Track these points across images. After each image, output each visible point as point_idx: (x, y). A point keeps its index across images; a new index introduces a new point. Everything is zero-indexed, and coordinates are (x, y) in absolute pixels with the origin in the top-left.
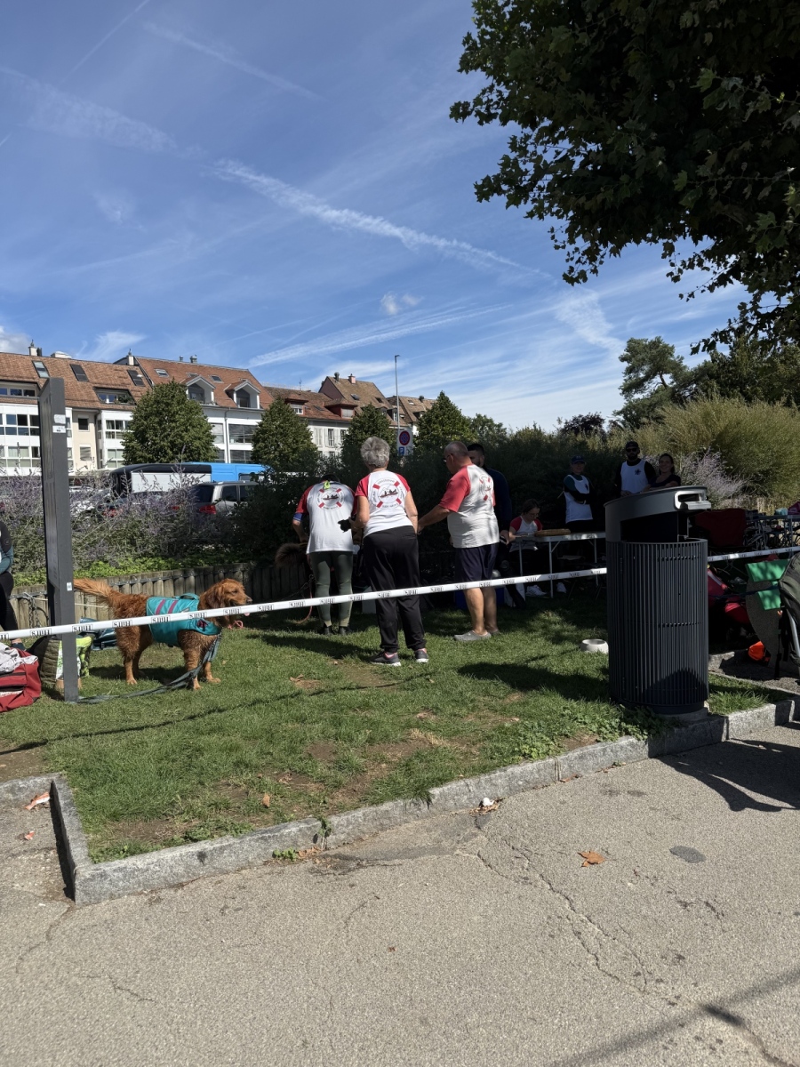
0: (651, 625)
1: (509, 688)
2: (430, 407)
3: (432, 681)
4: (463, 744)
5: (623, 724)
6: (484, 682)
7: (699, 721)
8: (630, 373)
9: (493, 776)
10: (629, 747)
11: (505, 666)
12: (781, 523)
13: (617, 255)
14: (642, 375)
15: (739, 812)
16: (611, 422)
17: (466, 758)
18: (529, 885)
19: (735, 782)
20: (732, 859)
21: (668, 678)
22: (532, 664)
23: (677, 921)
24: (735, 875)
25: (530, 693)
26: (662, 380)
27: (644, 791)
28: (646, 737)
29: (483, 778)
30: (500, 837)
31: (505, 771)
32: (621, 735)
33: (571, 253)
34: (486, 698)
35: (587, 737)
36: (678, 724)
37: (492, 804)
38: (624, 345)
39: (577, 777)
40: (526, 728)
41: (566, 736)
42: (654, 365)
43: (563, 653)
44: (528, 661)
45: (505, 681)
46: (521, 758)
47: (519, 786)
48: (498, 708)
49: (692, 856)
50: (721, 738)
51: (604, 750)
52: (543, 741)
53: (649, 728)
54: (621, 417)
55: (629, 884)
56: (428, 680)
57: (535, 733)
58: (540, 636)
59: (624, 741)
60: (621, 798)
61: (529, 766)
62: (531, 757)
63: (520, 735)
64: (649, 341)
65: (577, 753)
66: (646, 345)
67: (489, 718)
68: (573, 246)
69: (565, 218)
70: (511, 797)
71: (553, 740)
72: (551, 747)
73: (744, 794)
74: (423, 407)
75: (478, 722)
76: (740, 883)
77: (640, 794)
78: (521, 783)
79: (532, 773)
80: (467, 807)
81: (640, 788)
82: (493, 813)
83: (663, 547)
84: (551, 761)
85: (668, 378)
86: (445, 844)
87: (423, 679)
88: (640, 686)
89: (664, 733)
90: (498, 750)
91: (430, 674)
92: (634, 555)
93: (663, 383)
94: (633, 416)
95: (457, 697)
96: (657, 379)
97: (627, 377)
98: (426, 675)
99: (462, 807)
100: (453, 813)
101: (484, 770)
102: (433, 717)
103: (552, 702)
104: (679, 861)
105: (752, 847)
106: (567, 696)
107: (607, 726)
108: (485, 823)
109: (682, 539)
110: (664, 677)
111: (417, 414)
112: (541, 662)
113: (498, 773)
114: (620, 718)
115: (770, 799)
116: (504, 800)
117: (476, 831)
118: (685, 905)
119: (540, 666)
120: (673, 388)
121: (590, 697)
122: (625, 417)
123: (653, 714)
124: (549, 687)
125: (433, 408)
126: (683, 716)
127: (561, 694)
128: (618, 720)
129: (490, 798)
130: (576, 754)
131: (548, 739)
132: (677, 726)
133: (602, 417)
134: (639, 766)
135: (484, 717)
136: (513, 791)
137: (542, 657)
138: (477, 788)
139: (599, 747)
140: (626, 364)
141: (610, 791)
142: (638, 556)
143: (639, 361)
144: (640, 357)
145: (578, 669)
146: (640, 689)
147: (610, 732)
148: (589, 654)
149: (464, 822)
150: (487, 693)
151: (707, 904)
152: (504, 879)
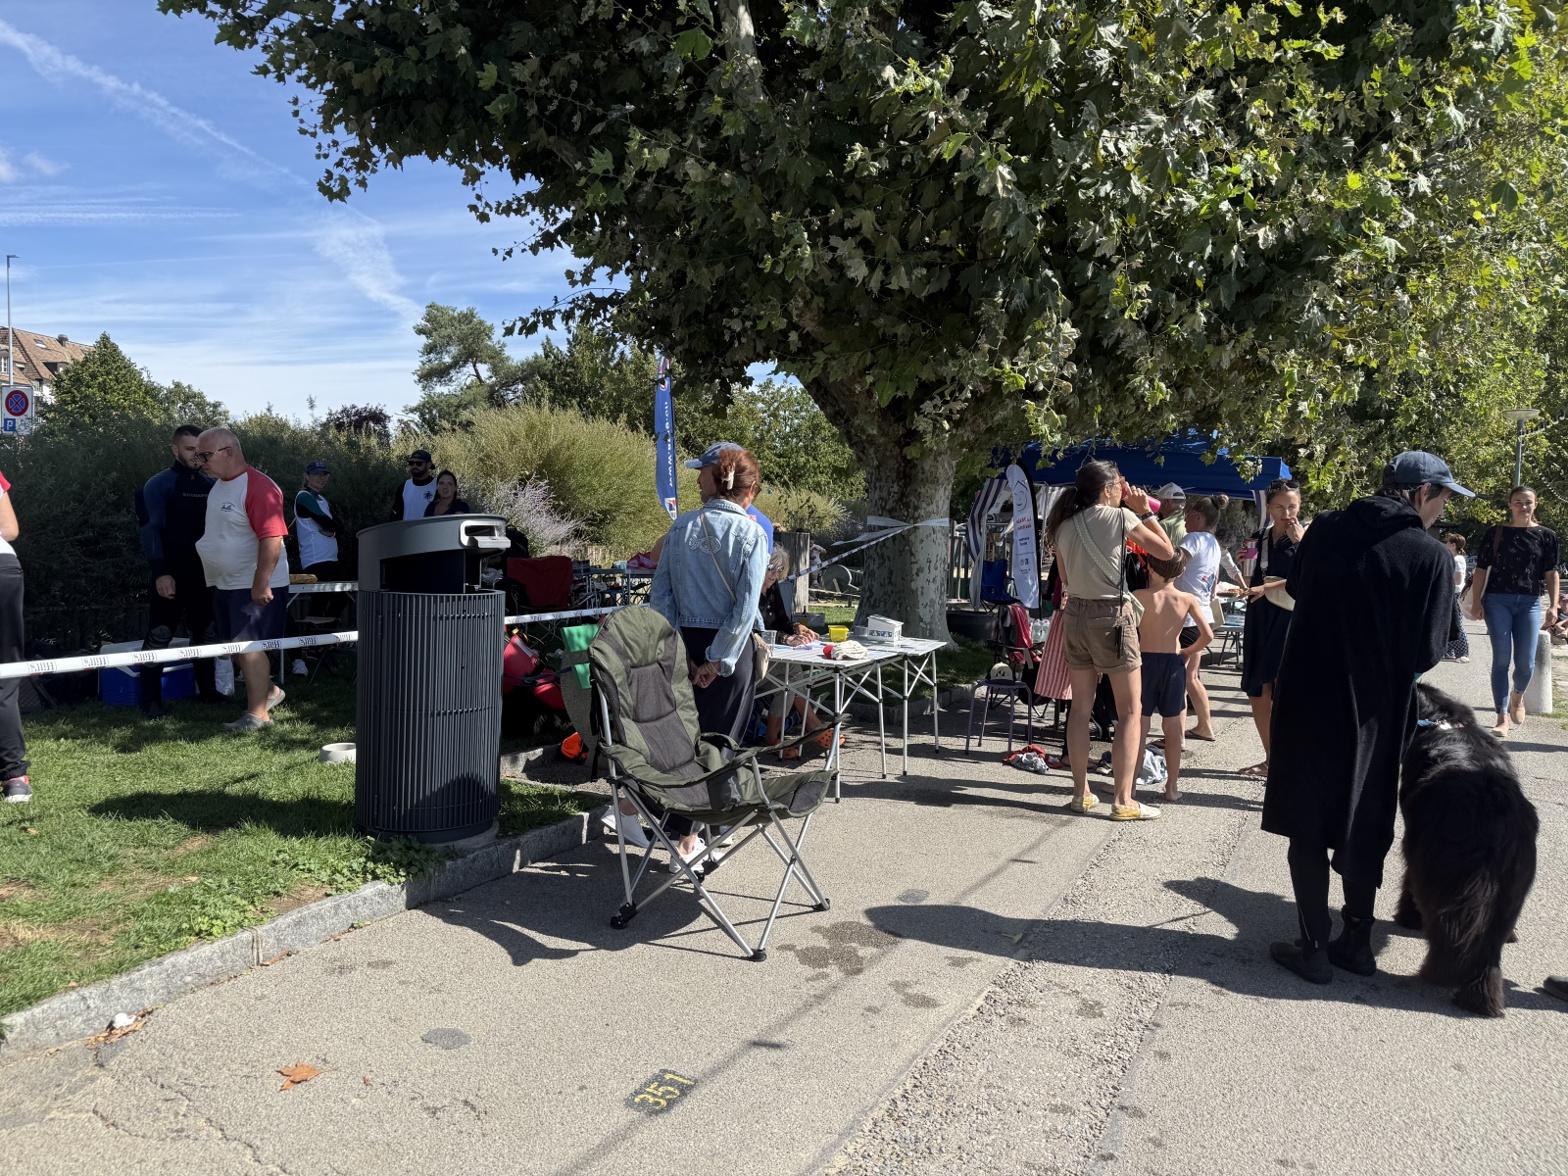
0: (420, 715)
1: (185, 829)
2: (81, 358)
3: (33, 832)
4: (83, 932)
5: (370, 865)
6: (139, 823)
7: (484, 847)
8: (429, 353)
9: (135, 975)
10: (377, 899)
11: (184, 796)
12: (619, 580)
13: (399, 167)
14: (447, 359)
15: (524, 967)
16: (400, 421)
17: (87, 953)
18: (185, 1141)
19: (523, 925)
20: (506, 1032)
21: (441, 790)
22: (235, 789)
23: (419, 1137)
24: (509, 1053)
25: (222, 835)
26: (476, 371)
27: (394, 959)
28: (403, 879)
29: (116, 981)
30: (139, 1073)
31: (160, 964)
32: (365, 881)
33: (324, 146)
34: (141, 850)
35: (310, 891)
36: (452, 855)
37: (131, 1022)
38: (423, 311)
39: (288, 955)
40: (208, 890)
41: (277, 894)
42: (464, 348)
43: (288, 768)
44: (226, 785)
45: (177, 818)
46: (193, 938)
47: (186, 984)
48: (161, 863)
49: (451, 1039)
50: (512, 868)
51: (337, 907)
52: (235, 906)
53: (408, 866)
54: (416, 417)
55: (354, 1101)
56: (25, 829)
57: (222, 895)
58: (253, 744)
59: (370, 889)
60: (356, 975)
61: (206, 950)
62: (211, 934)
63: (195, 903)
64: (458, 311)
65: (293, 916)
66: (454, 318)
67: (142, 882)
68: (329, 137)
69: (318, 89)
70: (170, 1005)
71: (253, 902)
72: (248, 915)
73: (533, 940)
74: (64, 356)
75: (119, 891)
76: (514, 1063)
77: (386, 964)
78: (188, 979)
79: (210, 959)
80: (82, 1035)
81: (387, 956)
82: (131, 1037)
83: (442, 601)
84: (246, 935)
85: (484, 370)
86: (30, 1105)
87: (13, 828)
88: (400, 806)
89: (432, 870)
90: (150, 931)
91: (31, 820)
92: (399, 611)
93: (478, 376)
94: (433, 416)
95: (82, 854)
96: (469, 369)
97: (424, 359)
98: (23, 820)
99: (72, 1036)
100: (52, 1050)
101: (119, 968)
102: (27, 893)
103: (260, 844)
104: (433, 1050)
105: (536, 1011)
106: (285, 831)
107: (345, 871)
108: (114, 1054)
109: (470, 590)
110: (435, 788)
111: (52, 366)
112: (248, 784)
113: (146, 969)
114: (366, 857)
115: (567, 942)
116: (155, 1013)
117: (96, 1071)
118: (434, 1111)
119: (245, 790)
120: (492, 387)
121: (320, 831)
122: (422, 415)
123: (416, 845)
124: (257, 821)
125: (86, 360)
126: (461, 844)
127: (276, 831)
128: (362, 860)
129: (129, 1014)
130: (289, 920)
131: (244, 902)
132: (451, 858)
133: (387, 412)
134: (391, 923)
135: (132, 882)
136: (171, 995)
137: (252, 776)
138: (103, 1001)
139: (328, 903)
140: (423, 340)
141: (340, 967)
142: (405, 613)
143: (444, 337)
144: (444, 332)
145: (309, 790)
146: (400, 811)
147: (349, 879)
148: (332, 766)
149: (73, 1061)
150: (143, 841)
151: (466, 1102)
152: (140, 1140)
